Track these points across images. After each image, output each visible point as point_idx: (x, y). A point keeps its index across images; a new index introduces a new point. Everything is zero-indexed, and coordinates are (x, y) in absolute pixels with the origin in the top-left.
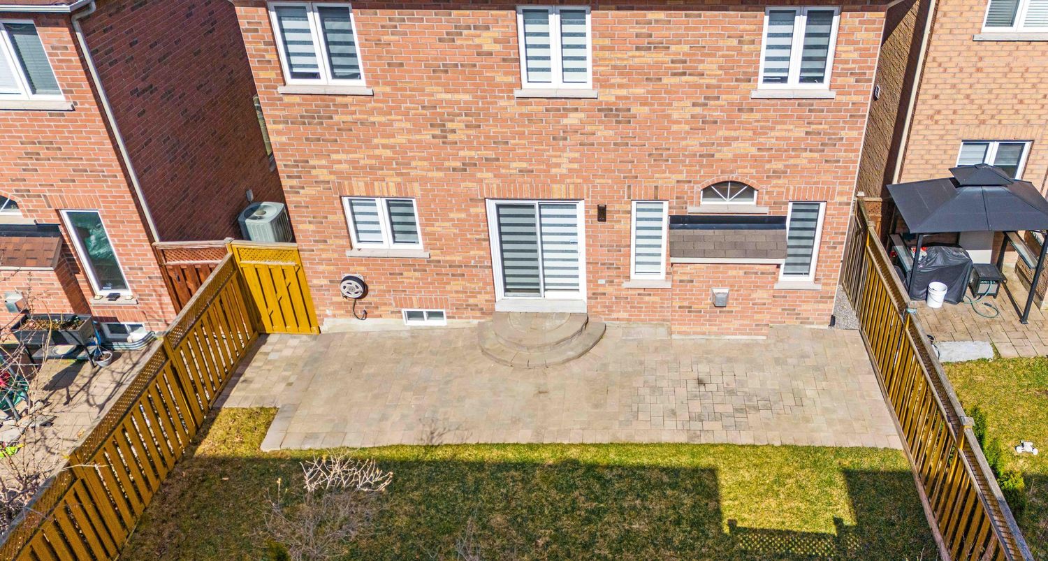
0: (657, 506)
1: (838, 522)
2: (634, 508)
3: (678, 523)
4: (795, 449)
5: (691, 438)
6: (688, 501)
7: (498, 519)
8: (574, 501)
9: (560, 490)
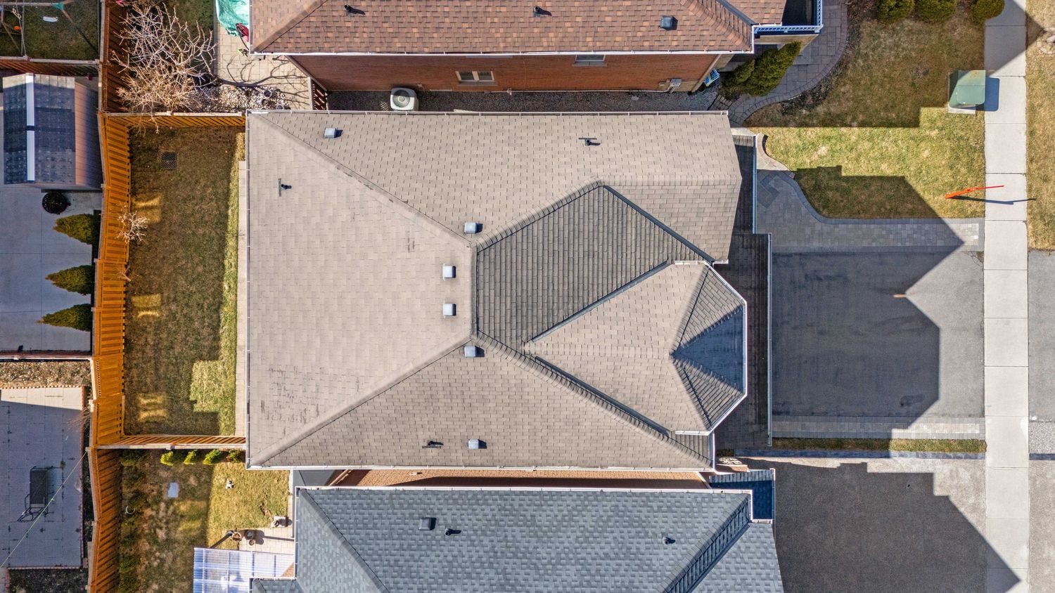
0: (205, 332)
1: (195, 402)
2: (204, 322)
3: (196, 339)
4: (234, 390)
5: (240, 346)
6: (206, 344)
7: (200, 269)
8: (208, 299)
9: (213, 293)
